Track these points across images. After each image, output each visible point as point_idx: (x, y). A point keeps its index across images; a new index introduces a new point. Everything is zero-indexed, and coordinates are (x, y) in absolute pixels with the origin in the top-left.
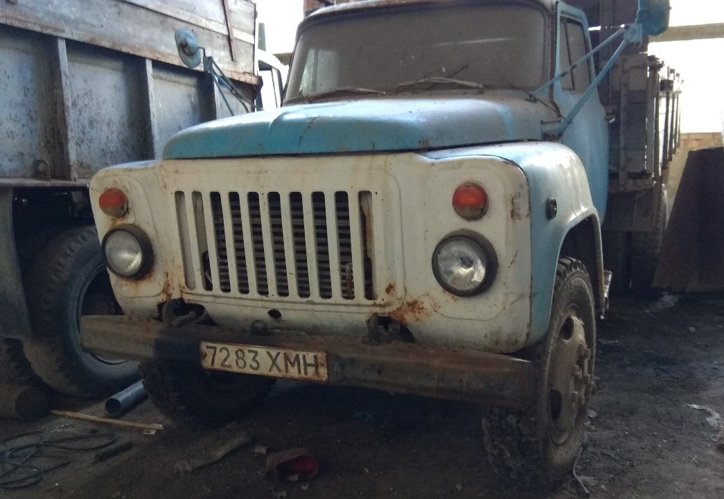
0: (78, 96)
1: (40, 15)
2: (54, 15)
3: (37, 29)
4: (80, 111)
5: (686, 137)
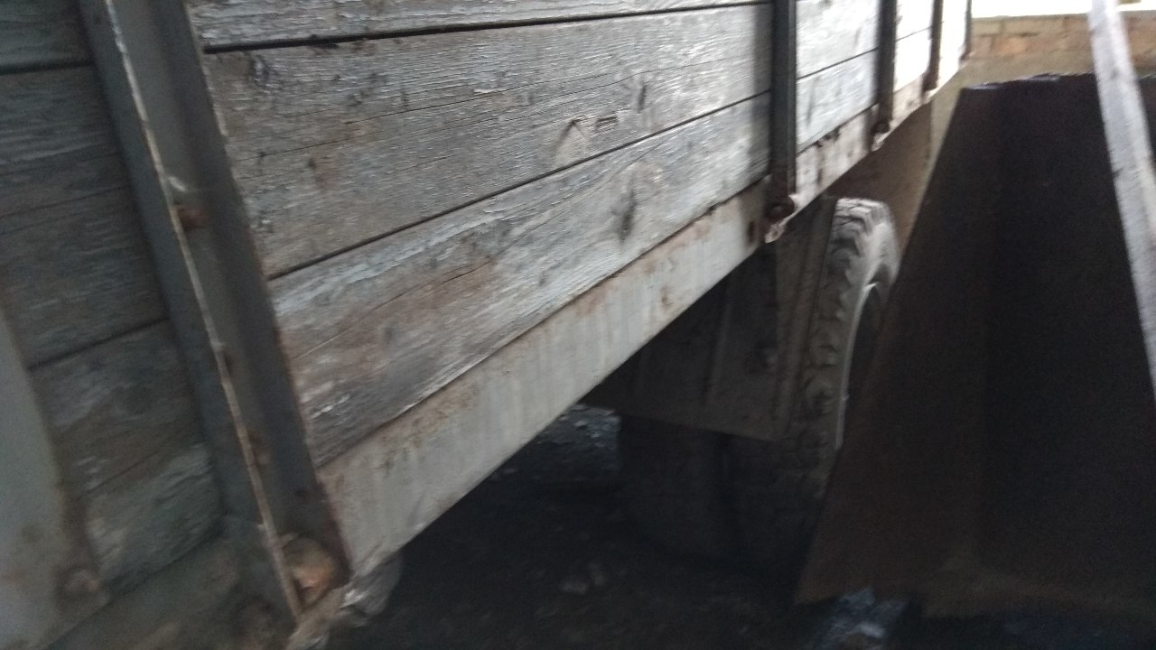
5: (994, 29)
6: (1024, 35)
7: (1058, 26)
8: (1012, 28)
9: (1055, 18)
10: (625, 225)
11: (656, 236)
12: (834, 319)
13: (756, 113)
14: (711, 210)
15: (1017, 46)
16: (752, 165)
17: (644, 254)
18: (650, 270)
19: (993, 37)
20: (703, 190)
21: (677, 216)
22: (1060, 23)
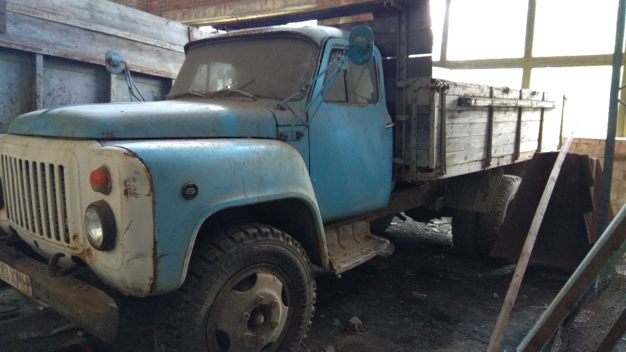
0: (53, 90)
1: (24, 40)
2: (36, 40)
3: (19, 48)
4: (54, 99)
5: (577, 141)
6: (587, 144)
7: (597, 143)
8: (582, 141)
9: (596, 140)
10: (466, 158)
11: (469, 161)
12: (503, 196)
13: (484, 150)
14: (476, 161)
15: (585, 147)
16: (484, 157)
17: (467, 163)
18: (468, 165)
19: (577, 144)
20: (475, 158)
21: (471, 160)
22: (598, 141)
